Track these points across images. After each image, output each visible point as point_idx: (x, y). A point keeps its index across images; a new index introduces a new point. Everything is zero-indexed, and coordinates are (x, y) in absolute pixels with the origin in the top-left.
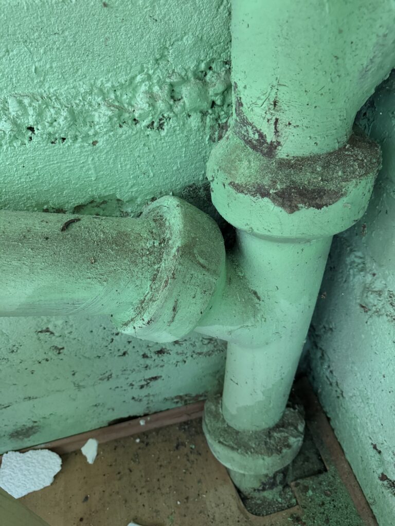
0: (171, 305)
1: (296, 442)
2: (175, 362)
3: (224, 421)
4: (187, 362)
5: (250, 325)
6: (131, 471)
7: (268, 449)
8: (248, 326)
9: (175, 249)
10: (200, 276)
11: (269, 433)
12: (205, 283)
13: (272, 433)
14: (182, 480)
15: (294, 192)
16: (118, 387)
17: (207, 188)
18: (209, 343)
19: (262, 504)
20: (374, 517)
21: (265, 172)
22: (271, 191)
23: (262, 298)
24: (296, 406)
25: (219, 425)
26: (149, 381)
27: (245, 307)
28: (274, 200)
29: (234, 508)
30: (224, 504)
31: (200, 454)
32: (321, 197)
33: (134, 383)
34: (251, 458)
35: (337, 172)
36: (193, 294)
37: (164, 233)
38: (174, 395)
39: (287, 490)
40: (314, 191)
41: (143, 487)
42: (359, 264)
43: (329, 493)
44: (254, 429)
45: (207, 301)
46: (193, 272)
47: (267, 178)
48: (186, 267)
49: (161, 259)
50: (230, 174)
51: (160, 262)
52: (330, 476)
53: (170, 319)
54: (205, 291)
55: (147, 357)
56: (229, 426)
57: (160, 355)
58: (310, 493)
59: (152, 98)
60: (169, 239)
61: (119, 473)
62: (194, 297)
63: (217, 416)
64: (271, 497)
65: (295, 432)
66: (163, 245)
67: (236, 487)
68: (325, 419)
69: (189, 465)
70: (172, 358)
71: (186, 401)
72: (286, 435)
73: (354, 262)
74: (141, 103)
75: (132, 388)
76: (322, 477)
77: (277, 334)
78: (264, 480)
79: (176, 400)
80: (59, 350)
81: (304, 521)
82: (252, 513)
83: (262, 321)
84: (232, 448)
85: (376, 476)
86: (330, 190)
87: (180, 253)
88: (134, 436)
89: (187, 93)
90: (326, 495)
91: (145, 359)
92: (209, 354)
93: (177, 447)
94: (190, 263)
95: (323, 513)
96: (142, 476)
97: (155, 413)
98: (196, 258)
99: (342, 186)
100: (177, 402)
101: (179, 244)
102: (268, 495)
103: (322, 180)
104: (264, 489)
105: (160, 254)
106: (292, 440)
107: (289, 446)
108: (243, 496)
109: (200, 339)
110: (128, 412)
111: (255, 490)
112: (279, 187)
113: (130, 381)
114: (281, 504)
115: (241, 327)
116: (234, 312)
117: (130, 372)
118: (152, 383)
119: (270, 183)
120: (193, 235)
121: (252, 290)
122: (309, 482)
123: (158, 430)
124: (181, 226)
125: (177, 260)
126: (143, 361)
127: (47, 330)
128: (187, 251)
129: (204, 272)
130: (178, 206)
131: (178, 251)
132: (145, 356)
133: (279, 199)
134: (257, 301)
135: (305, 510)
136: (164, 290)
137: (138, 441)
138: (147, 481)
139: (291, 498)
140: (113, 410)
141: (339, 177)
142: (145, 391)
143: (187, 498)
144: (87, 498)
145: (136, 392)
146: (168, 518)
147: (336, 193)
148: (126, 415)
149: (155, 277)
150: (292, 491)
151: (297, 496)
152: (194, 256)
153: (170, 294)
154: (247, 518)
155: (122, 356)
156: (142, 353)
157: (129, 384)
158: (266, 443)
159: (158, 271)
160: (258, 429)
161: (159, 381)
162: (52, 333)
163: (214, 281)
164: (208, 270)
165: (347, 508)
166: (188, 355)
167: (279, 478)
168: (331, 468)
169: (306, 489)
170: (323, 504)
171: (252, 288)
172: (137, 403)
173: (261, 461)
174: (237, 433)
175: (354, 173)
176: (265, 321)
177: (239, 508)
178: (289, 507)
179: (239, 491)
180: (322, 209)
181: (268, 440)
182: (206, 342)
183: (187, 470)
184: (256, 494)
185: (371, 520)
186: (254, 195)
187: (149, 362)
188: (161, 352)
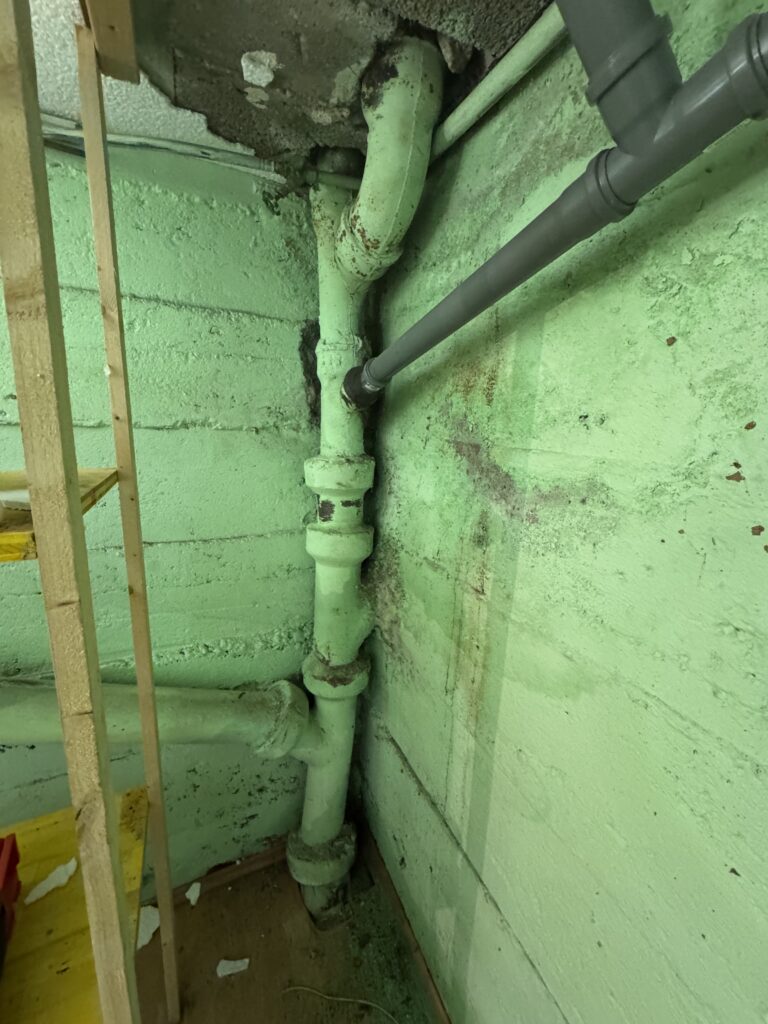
1: (350, 848)
2: (269, 799)
3: (302, 843)
4: (278, 800)
5: (319, 747)
6: (222, 917)
7: (332, 856)
10: (298, 718)
11: (332, 843)
12: (299, 721)
13: (334, 843)
14: (266, 916)
15: (335, 679)
16: (225, 826)
17: (301, 676)
19: (328, 921)
21: (325, 671)
22: (327, 679)
23: (326, 731)
25: (298, 846)
26: (248, 820)
27: (317, 737)
28: (328, 682)
29: (307, 928)
30: (299, 928)
32: (345, 681)
33: (237, 822)
34: (319, 866)
35: (351, 671)
36: (294, 727)
37: (282, 698)
38: (264, 836)
39: (347, 905)
40: (343, 679)
41: (232, 929)
43: (375, 901)
44: (322, 841)
45: (299, 730)
46: (295, 716)
47: (326, 674)
50: (311, 671)
51: (280, 712)
52: (376, 888)
53: (283, 741)
54: (299, 726)
55: (252, 795)
56: (305, 845)
57: (260, 793)
58: (362, 903)
59: (281, 637)
60: (284, 701)
62: (294, 729)
63: (298, 840)
64: (334, 913)
65: (349, 841)
66: (281, 704)
67: (309, 911)
70: (268, 795)
71: (272, 842)
72: (343, 843)
74: (276, 639)
75: (235, 828)
76: (371, 890)
77: (334, 755)
78: (330, 896)
79: (265, 842)
80: (196, 787)
81: (357, 927)
82: (320, 930)
83: (326, 745)
84: (307, 860)
86: (348, 678)
88: (227, 885)
89: (295, 636)
91: (250, 797)
92: (293, 792)
93: (263, 889)
94: (293, 711)
95: (371, 918)
98: (296, 709)
100: (265, 845)
101: (289, 702)
102: (333, 911)
103: (346, 675)
104: (329, 907)
105: (280, 708)
106: (347, 847)
107: (345, 853)
108: (313, 918)
110: (227, 857)
111: (323, 909)
112: (330, 677)
113: (235, 819)
114: (342, 917)
115: (315, 749)
116: (311, 740)
117: (237, 810)
118: (251, 822)
119: (327, 676)
120: (295, 698)
122: (362, 895)
123: (247, 876)
124: (290, 695)
125: (288, 710)
126: (247, 799)
127: (194, 770)
130: (287, 685)
131: (288, 706)
132: (250, 794)
134: (323, 733)
135: (359, 918)
136: (281, 725)
137: (230, 888)
139: (349, 911)
140: (216, 854)
141: (352, 673)
142: (245, 830)
145: (237, 832)
146: (254, 950)
147: (351, 679)
148: (223, 861)
149: (277, 719)
150: (350, 905)
151: (353, 908)
153: (284, 727)
154: (317, 934)
155: (235, 793)
156: (249, 791)
157: (234, 823)
158: (330, 851)
159: (279, 717)
160: (325, 841)
161: (255, 820)
162: (196, 773)
163: (304, 720)
164: (301, 715)
166: (279, 793)
167: (341, 894)
168: (377, 881)
169: (360, 901)
170: (371, 910)
171: (321, 727)
172: (235, 845)
173: (326, 867)
174: (311, 848)
175: (359, 671)
177: (310, 927)
178: (347, 918)
179: (311, 915)
181: (331, 848)
184: (324, 913)
186: (320, 680)
187: (252, 799)
188: (261, 790)
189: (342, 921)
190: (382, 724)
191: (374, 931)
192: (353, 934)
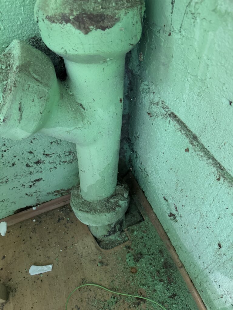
0: (17, 107)
1: (124, 204)
2: (49, 168)
3: (82, 198)
4: (57, 168)
5: (80, 126)
6: (31, 238)
7: (108, 209)
8: (79, 127)
9: (15, 67)
10: (36, 87)
11: (108, 200)
12: (40, 92)
13: (109, 200)
14: (62, 238)
15: (85, 17)
16: (14, 188)
18: (69, 154)
19: (109, 243)
20: (169, 239)
21: (66, 5)
22: (71, 17)
23: (86, 108)
24: (123, 184)
25: (80, 201)
26: (34, 183)
27: (75, 114)
28: (73, 24)
29: (93, 248)
30: (87, 247)
31: (73, 223)
32: (103, 20)
33: (24, 184)
34: (98, 216)
35: (112, 4)
36: (32, 98)
37: (9, 61)
38: (53, 190)
39: (123, 233)
40: (97, 16)
41: (39, 246)
42: (146, 89)
43: (145, 231)
44: (99, 199)
45: (43, 104)
46: (29, 83)
47: (67, 9)
48: (23, 79)
49: (8, 77)
50: (45, 10)
51: (7, 79)
52: (146, 222)
53: (19, 117)
54: (41, 97)
55: (30, 166)
56: (85, 201)
57: (38, 165)
58: (135, 233)
60: (13, 64)
61: (24, 240)
62: (33, 101)
63: (78, 196)
64: (114, 238)
65: (122, 198)
66: (8, 68)
67: (94, 236)
68: (142, 193)
69: (66, 229)
70: (46, 166)
71: (62, 194)
72: (117, 200)
73: (144, 89)
75: (24, 188)
76: (141, 224)
77: (100, 133)
78: (109, 229)
79: (55, 194)
81: (132, 248)
82: (104, 249)
83: (88, 124)
84: (87, 212)
85: (167, 215)
86: (108, 15)
87: (18, 69)
88: (32, 219)
90: (144, 232)
91: (29, 167)
92: (71, 162)
93: (59, 221)
94: (27, 76)
95: (143, 242)
96: (38, 240)
97: (43, 203)
98: (31, 74)
99: (116, 13)
101: (17, 64)
102: (112, 237)
103: (102, 8)
104: (110, 235)
105: (7, 74)
106: (121, 202)
107: (119, 206)
108: (98, 241)
109: (63, 152)
110: (25, 204)
111: (104, 236)
112: (75, 13)
113: (21, 183)
114: (120, 241)
115: (75, 128)
116: (68, 117)
117: (20, 177)
118: (37, 184)
119: (69, 12)
120: (28, 59)
121: (79, 103)
122: (135, 227)
123: (46, 213)
124: (19, 53)
125: (16, 74)
126: (27, 169)
128: (24, 69)
129: (38, 84)
130: (18, 43)
131: (17, 68)
132: (27, 165)
133: (76, 22)
134: (83, 110)
135: (133, 242)
136: (10, 95)
137: (34, 221)
138: (41, 242)
139: (125, 237)
140: (15, 203)
141: (113, 7)
142: (33, 189)
143: (66, 247)
144: (4, 257)
145: (28, 190)
146: (55, 259)
147: (112, 18)
148: (24, 206)
149: (5, 89)
150: (125, 234)
151: (128, 235)
152: (29, 72)
153: (14, 97)
154: (101, 252)
155: (12, 166)
156: (26, 164)
157: (21, 185)
158: (106, 206)
159: (6, 85)
160: (101, 199)
161: (41, 182)
163: (47, 91)
164: (41, 83)
165: (155, 237)
166: (57, 163)
167: (118, 227)
168: (146, 218)
169: (133, 231)
170: (143, 237)
171: (78, 102)
172: (30, 197)
173: (104, 217)
174: (90, 203)
175: (123, 5)
176: (90, 124)
177: (96, 247)
178: (124, 242)
179: (96, 239)
180: (106, 30)
181: (107, 204)
182: (67, 154)
183: (65, 232)
184: (106, 239)
185: (167, 241)
186: (61, 23)
187: (31, 169)
188: (38, 162)
189: (120, 244)
190: (156, 100)
191: (145, 251)
192: (129, 252)
